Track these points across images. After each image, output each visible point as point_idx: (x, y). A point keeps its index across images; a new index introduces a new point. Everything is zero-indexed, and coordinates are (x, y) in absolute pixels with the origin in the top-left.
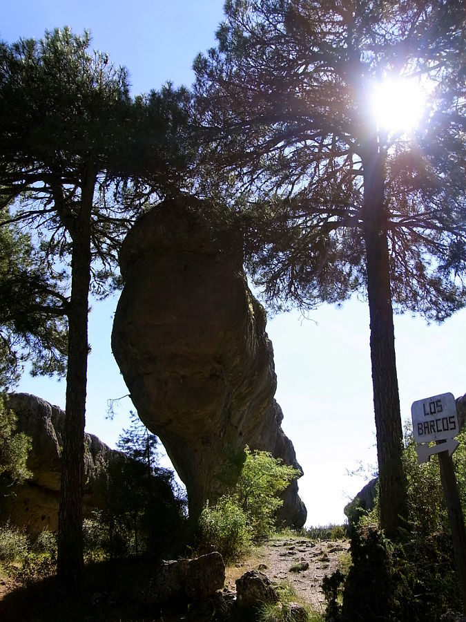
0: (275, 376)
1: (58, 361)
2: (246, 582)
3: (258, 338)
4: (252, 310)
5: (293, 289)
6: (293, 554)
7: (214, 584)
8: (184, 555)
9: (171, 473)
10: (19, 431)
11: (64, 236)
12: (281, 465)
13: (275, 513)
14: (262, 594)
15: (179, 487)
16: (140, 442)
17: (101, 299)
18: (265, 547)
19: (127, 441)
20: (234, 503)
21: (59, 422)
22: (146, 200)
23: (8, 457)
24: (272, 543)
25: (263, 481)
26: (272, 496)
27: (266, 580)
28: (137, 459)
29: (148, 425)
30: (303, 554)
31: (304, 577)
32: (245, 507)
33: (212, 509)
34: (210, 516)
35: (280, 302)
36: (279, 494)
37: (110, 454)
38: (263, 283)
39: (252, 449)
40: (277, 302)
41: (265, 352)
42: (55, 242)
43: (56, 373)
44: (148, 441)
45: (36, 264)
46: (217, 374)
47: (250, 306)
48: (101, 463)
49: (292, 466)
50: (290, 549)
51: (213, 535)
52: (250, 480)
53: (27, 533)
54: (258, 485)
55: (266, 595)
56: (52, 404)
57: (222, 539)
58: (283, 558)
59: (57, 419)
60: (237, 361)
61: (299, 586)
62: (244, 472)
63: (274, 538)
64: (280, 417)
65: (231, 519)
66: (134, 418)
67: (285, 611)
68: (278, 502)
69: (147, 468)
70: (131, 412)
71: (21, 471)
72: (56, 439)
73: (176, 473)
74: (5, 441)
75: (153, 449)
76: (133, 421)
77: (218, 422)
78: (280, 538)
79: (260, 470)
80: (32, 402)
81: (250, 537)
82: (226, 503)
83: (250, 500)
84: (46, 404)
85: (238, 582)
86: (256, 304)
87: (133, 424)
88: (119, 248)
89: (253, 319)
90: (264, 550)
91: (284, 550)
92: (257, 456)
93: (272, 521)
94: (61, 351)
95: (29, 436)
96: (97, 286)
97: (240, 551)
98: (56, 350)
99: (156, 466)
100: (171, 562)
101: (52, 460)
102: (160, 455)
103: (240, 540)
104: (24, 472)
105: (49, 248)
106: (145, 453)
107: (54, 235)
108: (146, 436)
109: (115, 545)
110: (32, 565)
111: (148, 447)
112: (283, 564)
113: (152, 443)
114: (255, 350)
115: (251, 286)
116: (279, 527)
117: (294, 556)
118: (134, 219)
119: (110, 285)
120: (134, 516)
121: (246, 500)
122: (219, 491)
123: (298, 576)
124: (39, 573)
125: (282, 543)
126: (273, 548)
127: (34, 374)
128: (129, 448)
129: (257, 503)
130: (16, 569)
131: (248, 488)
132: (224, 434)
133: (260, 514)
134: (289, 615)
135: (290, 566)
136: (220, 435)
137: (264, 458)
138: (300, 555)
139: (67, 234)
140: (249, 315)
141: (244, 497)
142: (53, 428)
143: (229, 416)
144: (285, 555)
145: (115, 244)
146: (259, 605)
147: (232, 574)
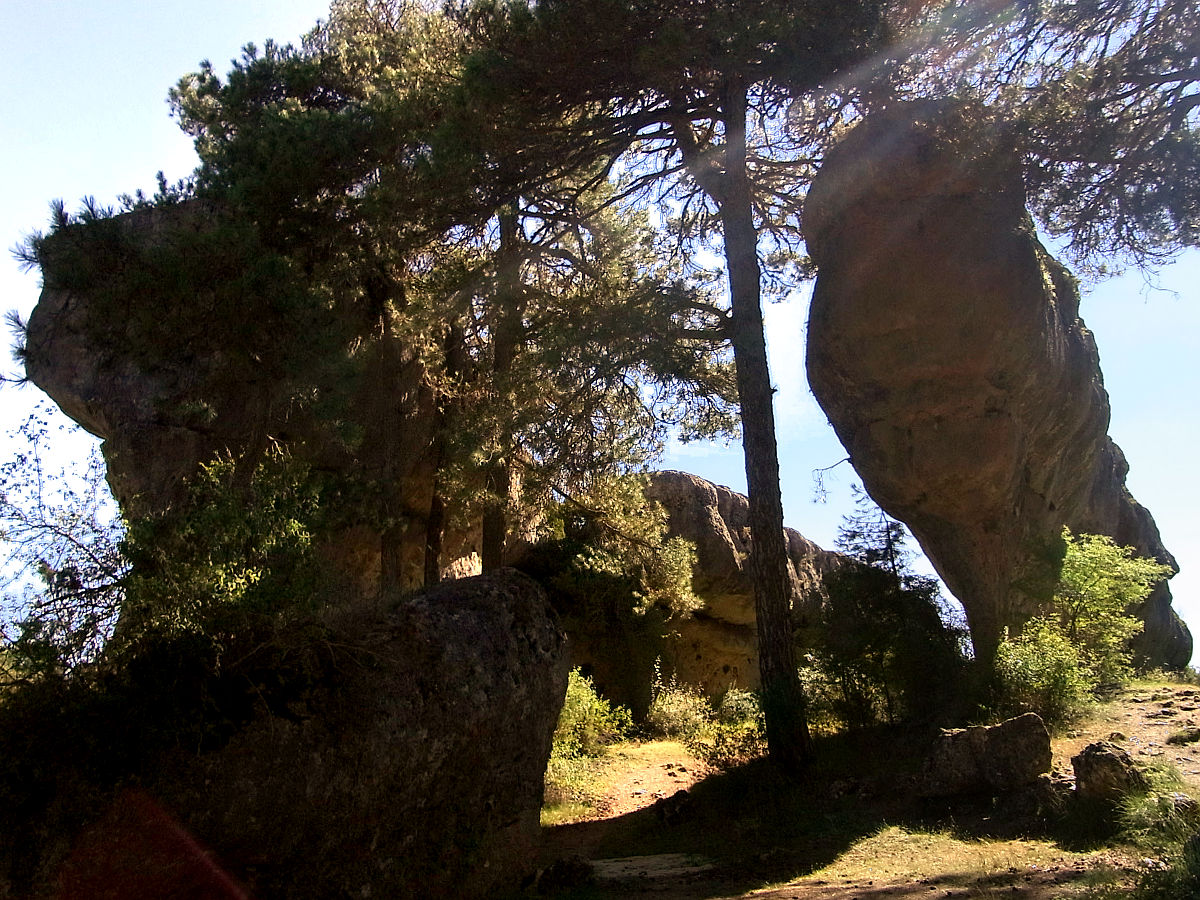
0: (1105, 396)
1: (722, 415)
2: (1089, 761)
3: (1066, 332)
4: (1049, 282)
5: (1124, 232)
6: (1170, 714)
7: (1035, 766)
8: (975, 720)
9: (933, 583)
10: (672, 534)
11: (704, 204)
12: (1134, 557)
13: (1130, 644)
14: (1119, 779)
15: (951, 608)
16: (875, 536)
17: (779, 300)
18: (1119, 704)
19: (854, 535)
20: (1052, 630)
21: (732, 512)
22: (837, 119)
23: (662, 577)
24: (1131, 696)
25: (1101, 588)
26: (1122, 614)
27: (1125, 757)
28: (874, 564)
29: (886, 505)
30: (1190, 713)
31: (1194, 752)
32: (1074, 636)
33: (1016, 642)
34: (1013, 654)
35: (1101, 260)
36: (1134, 610)
37: (823, 559)
38: (1066, 230)
39: (1075, 533)
40: (1095, 259)
41: (1083, 356)
42: (691, 217)
43: (719, 433)
44: (889, 533)
45: (664, 258)
46: (998, 407)
47: (1046, 276)
48: (809, 575)
49: (1154, 560)
50: (1165, 706)
51: (1023, 685)
52: (1077, 588)
53: (704, 694)
54: (1093, 598)
55: (1127, 781)
56: (717, 484)
57: (1038, 691)
58: (1153, 721)
59: (728, 507)
60: (1032, 379)
61: (1187, 766)
62: (1066, 574)
63: (1133, 687)
64: (1123, 468)
65: (1051, 658)
66: (859, 497)
67: (1164, 807)
68: (1134, 625)
69: (892, 578)
70: (854, 486)
71: (684, 597)
72: (730, 540)
73: (941, 583)
74: (655, 552)
75: (897, 546)
76: (857, 502)
77: (1008, 491)
78: (1145, 688)
79: (1094, 570)
80: (683, 483)
81: (1089, 687)
82: (1038, 631)
83: (1082, 623)
84: (706, 486)
85: (1075, 761)
86: (1057, 270)
87: (859, 507)
88: (799, 209)
89: (1054, 298)
90: (1116, 707)
91: (1152, 708)
92: (1085, 545)
93: (1128, 658)
94: (723, 397)
95: (691, 541)
96: (769, 279)
97: (1074, 711)
98: (715, 396)
99: (907, 575)
100: (956, 731)
101: (728, 577)
102: (912, 555)
103: (1071, 692)
104: (691, 601)
105: (682, 228)
106: (886, 553)
107: (686, 207)
108: (884, 525)
109: (853, 708)
110: (729, 740)
111: (890, 543)
112: (1153, 732)
113: (895, 536)
114: (1063, 354)
115: (1043, 238)
116: (1142, 668)
117: (1173, 718)
118: (819, 157)
119: (792, 276)
120: (879, 659)
121: (1073, 624)
122: (1023, 611)
123: (1184, 751)
124: (742, 751)
125: (1150, 696)
126: (1133, 705)
127: (685, 439)
128: (857, 548)
129: (1095, 627)
130: (705, 746)
131: (1077, 603)
132: (1021, 510)
133: (1102, 646)
134: (1172, 812)
135: (1166, 736)
136: (1015, 513)
137: (1100, 546)
138: (1184, 716)
139: (709, 200)
140: (1045, 295)
141: (1069, 618)
142: (723, 524)
143: (1027, 476)
144: (1155, 716)
145: (792, 203)
146: (1118, 797)
147: (1064, 750)
